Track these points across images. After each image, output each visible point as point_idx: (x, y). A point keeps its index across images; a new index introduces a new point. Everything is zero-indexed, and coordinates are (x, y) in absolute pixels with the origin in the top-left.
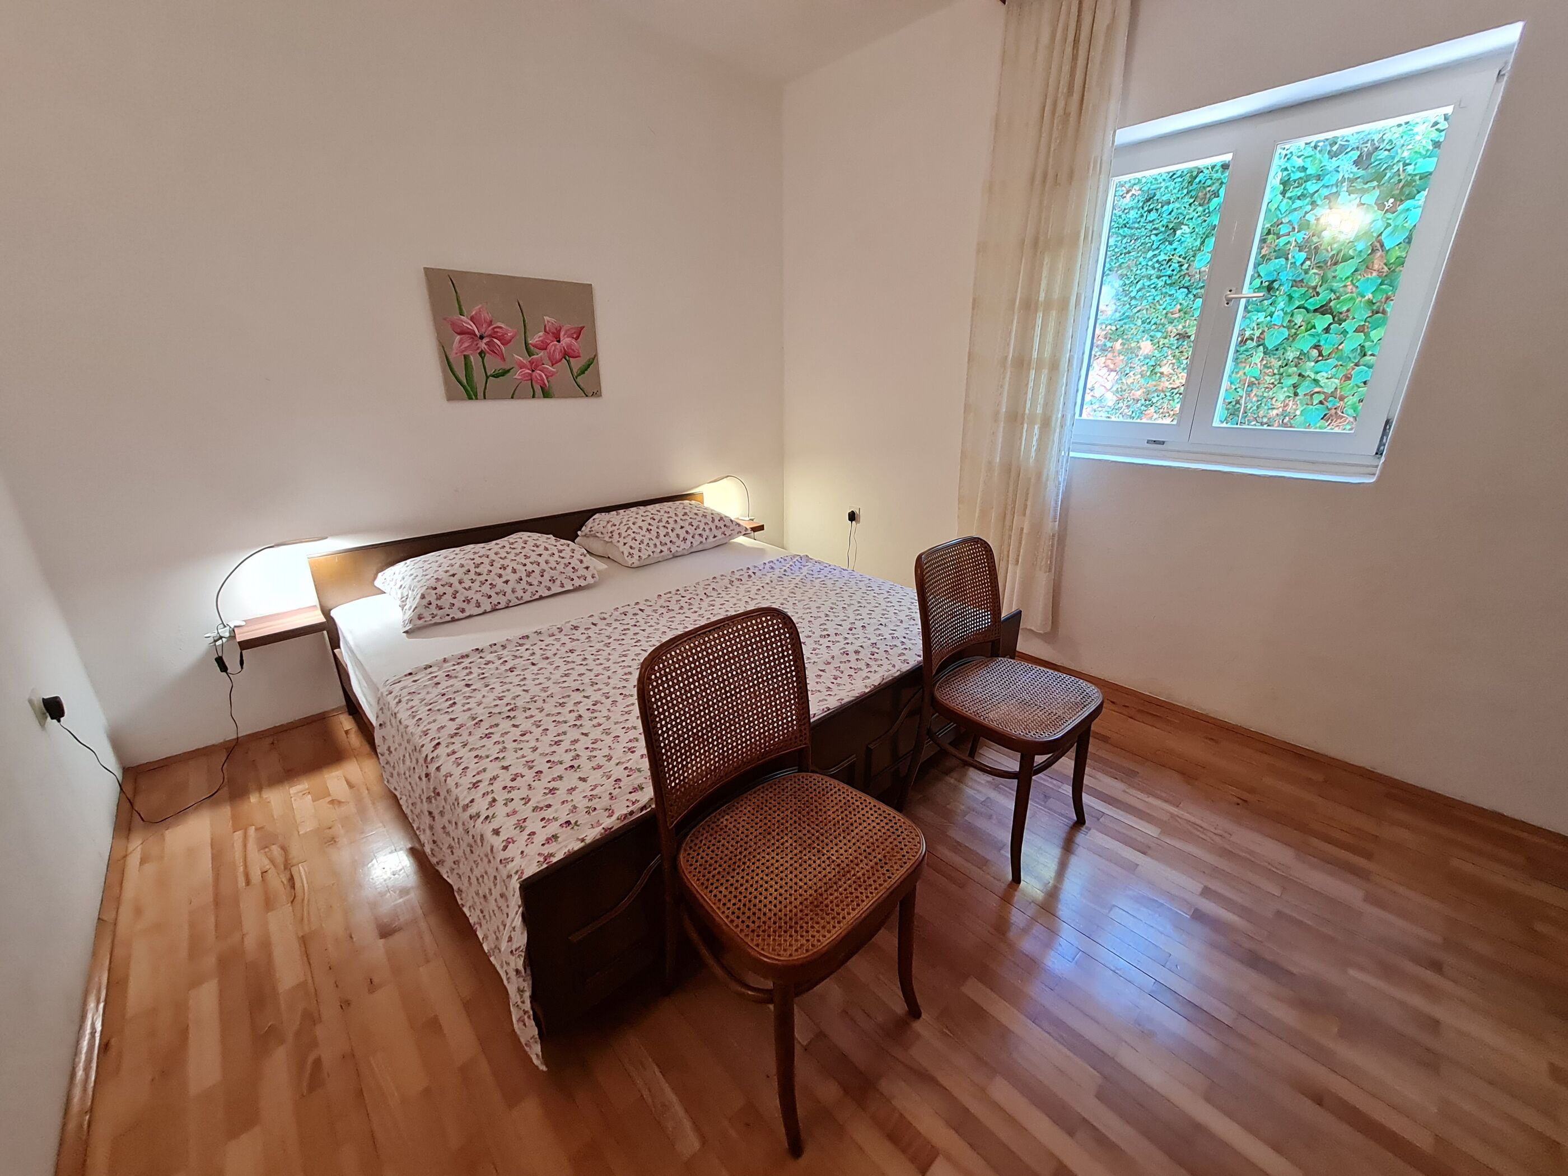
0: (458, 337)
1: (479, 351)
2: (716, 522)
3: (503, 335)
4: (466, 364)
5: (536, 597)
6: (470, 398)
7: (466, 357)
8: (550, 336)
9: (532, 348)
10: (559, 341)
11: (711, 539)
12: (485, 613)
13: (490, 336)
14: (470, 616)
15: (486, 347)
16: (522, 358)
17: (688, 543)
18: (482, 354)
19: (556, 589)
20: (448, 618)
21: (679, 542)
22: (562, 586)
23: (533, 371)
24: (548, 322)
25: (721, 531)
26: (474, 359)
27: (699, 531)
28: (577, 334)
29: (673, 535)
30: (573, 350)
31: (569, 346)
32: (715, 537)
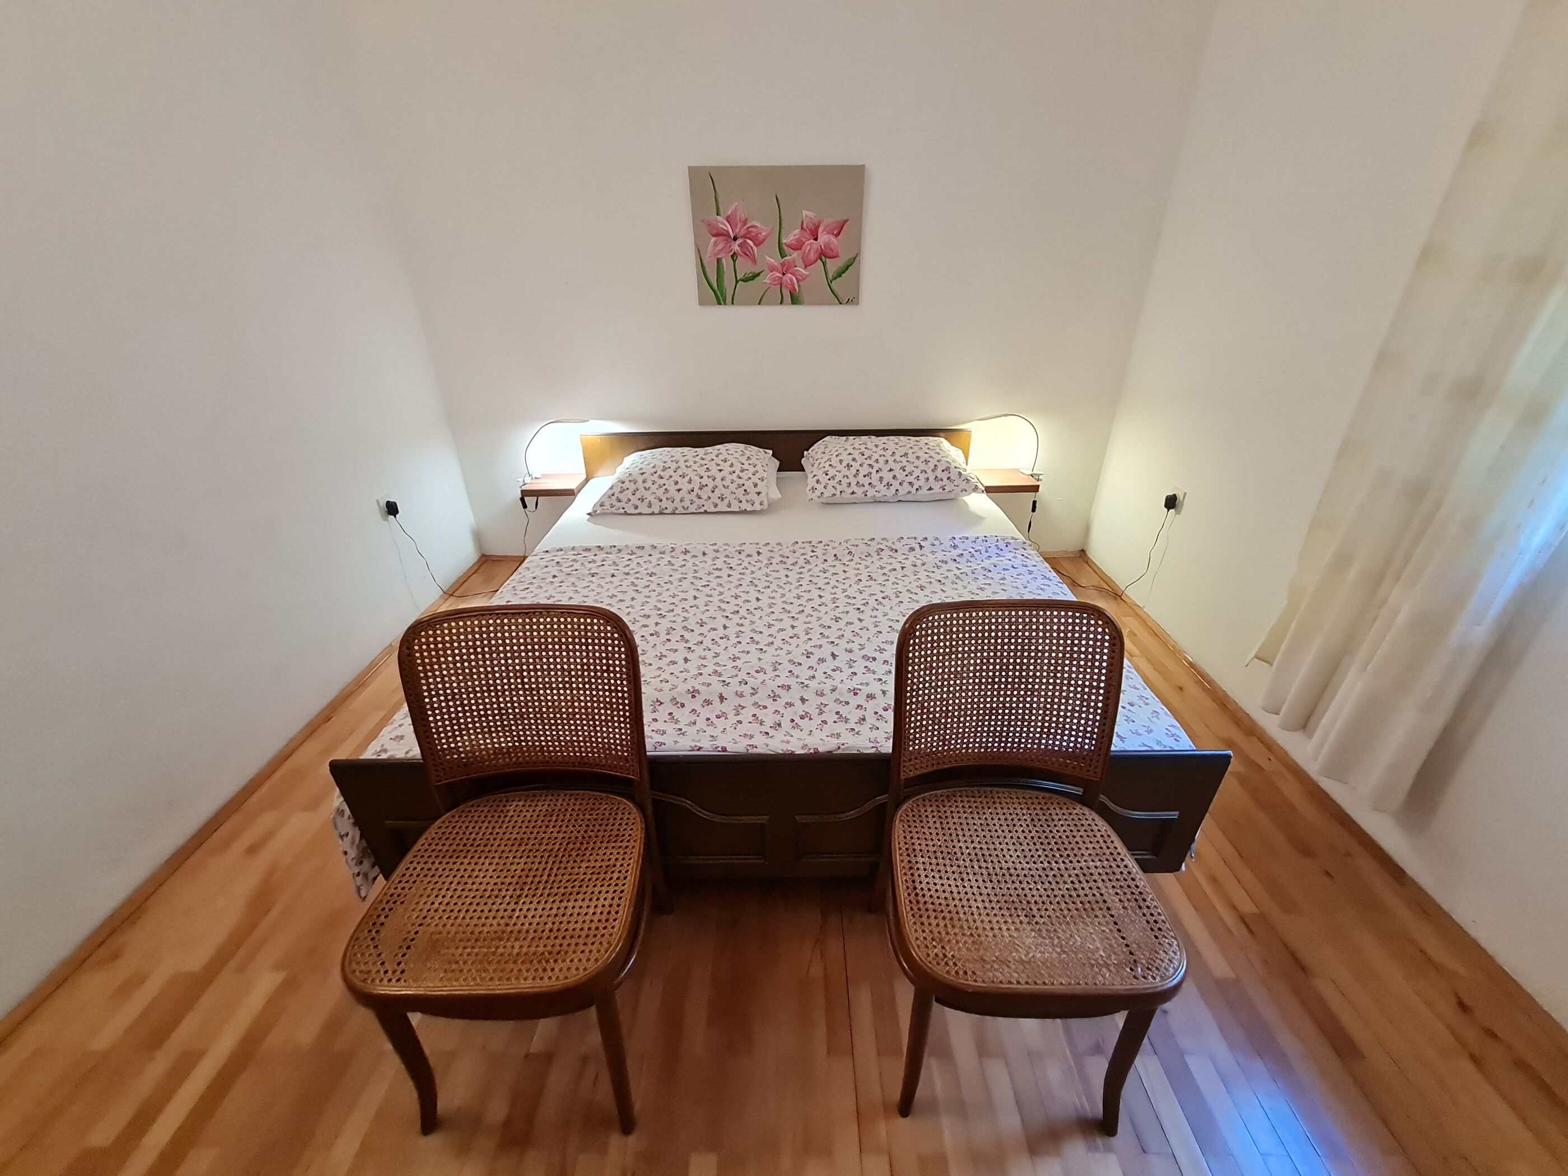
0: (713, 239)
1: (731, 254)
2: (939, 473)
3: (757, 235)
4: (718, 267)
5: (702, 510)
6: (719, 303)
7: (719, 260)
8: (807, 235)
9: (785, 248)
10: (816, 239)
11: (924, 491)
12: (653, 514)
13: (744, 237)
14: (640, 514)
15: (739, 249)
16: (773, 260)
17: (893, 490)
18: (734, 256)
19: (722, 507)
20: (622, 511)
21: (880, 487)
22: (729, 506)
23: (784, 274)
24: (806, 216)
25: (941, 483)
26: (727, 263)
27: (911, 479)
28: (838, 230)
29: (875, 477)
30: (831, 249)
31: (827, 245)
32: (930, 489)
